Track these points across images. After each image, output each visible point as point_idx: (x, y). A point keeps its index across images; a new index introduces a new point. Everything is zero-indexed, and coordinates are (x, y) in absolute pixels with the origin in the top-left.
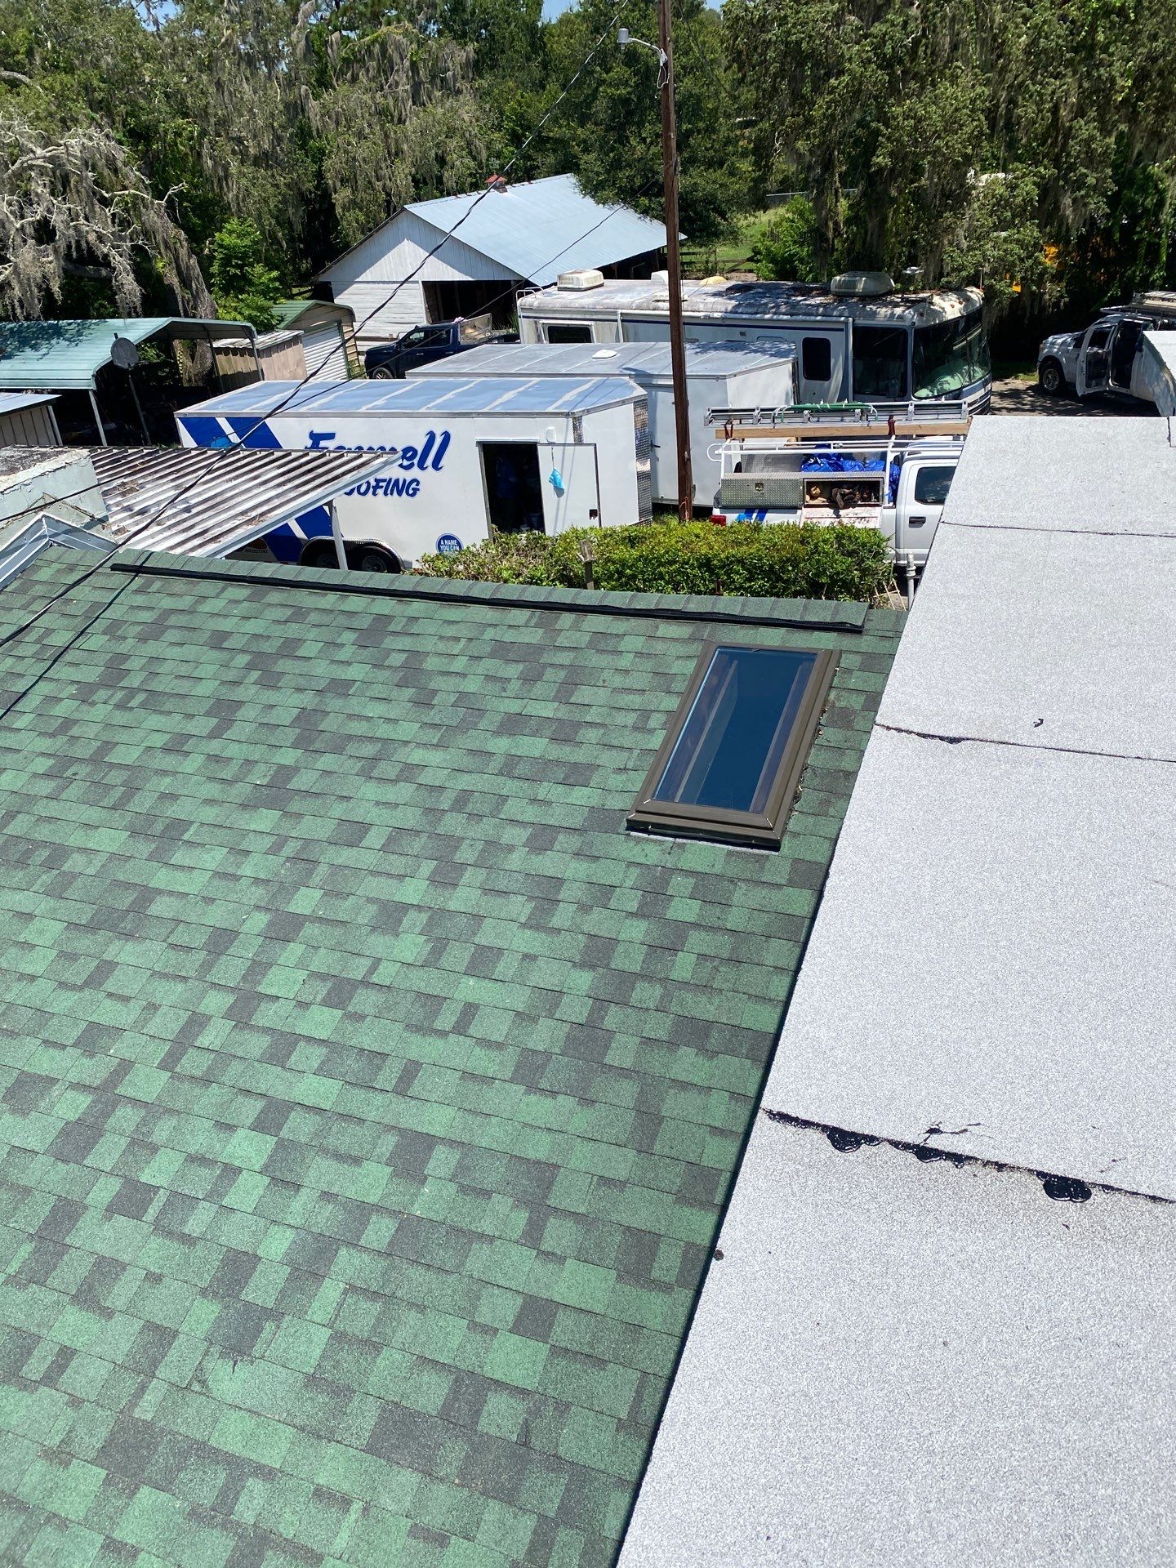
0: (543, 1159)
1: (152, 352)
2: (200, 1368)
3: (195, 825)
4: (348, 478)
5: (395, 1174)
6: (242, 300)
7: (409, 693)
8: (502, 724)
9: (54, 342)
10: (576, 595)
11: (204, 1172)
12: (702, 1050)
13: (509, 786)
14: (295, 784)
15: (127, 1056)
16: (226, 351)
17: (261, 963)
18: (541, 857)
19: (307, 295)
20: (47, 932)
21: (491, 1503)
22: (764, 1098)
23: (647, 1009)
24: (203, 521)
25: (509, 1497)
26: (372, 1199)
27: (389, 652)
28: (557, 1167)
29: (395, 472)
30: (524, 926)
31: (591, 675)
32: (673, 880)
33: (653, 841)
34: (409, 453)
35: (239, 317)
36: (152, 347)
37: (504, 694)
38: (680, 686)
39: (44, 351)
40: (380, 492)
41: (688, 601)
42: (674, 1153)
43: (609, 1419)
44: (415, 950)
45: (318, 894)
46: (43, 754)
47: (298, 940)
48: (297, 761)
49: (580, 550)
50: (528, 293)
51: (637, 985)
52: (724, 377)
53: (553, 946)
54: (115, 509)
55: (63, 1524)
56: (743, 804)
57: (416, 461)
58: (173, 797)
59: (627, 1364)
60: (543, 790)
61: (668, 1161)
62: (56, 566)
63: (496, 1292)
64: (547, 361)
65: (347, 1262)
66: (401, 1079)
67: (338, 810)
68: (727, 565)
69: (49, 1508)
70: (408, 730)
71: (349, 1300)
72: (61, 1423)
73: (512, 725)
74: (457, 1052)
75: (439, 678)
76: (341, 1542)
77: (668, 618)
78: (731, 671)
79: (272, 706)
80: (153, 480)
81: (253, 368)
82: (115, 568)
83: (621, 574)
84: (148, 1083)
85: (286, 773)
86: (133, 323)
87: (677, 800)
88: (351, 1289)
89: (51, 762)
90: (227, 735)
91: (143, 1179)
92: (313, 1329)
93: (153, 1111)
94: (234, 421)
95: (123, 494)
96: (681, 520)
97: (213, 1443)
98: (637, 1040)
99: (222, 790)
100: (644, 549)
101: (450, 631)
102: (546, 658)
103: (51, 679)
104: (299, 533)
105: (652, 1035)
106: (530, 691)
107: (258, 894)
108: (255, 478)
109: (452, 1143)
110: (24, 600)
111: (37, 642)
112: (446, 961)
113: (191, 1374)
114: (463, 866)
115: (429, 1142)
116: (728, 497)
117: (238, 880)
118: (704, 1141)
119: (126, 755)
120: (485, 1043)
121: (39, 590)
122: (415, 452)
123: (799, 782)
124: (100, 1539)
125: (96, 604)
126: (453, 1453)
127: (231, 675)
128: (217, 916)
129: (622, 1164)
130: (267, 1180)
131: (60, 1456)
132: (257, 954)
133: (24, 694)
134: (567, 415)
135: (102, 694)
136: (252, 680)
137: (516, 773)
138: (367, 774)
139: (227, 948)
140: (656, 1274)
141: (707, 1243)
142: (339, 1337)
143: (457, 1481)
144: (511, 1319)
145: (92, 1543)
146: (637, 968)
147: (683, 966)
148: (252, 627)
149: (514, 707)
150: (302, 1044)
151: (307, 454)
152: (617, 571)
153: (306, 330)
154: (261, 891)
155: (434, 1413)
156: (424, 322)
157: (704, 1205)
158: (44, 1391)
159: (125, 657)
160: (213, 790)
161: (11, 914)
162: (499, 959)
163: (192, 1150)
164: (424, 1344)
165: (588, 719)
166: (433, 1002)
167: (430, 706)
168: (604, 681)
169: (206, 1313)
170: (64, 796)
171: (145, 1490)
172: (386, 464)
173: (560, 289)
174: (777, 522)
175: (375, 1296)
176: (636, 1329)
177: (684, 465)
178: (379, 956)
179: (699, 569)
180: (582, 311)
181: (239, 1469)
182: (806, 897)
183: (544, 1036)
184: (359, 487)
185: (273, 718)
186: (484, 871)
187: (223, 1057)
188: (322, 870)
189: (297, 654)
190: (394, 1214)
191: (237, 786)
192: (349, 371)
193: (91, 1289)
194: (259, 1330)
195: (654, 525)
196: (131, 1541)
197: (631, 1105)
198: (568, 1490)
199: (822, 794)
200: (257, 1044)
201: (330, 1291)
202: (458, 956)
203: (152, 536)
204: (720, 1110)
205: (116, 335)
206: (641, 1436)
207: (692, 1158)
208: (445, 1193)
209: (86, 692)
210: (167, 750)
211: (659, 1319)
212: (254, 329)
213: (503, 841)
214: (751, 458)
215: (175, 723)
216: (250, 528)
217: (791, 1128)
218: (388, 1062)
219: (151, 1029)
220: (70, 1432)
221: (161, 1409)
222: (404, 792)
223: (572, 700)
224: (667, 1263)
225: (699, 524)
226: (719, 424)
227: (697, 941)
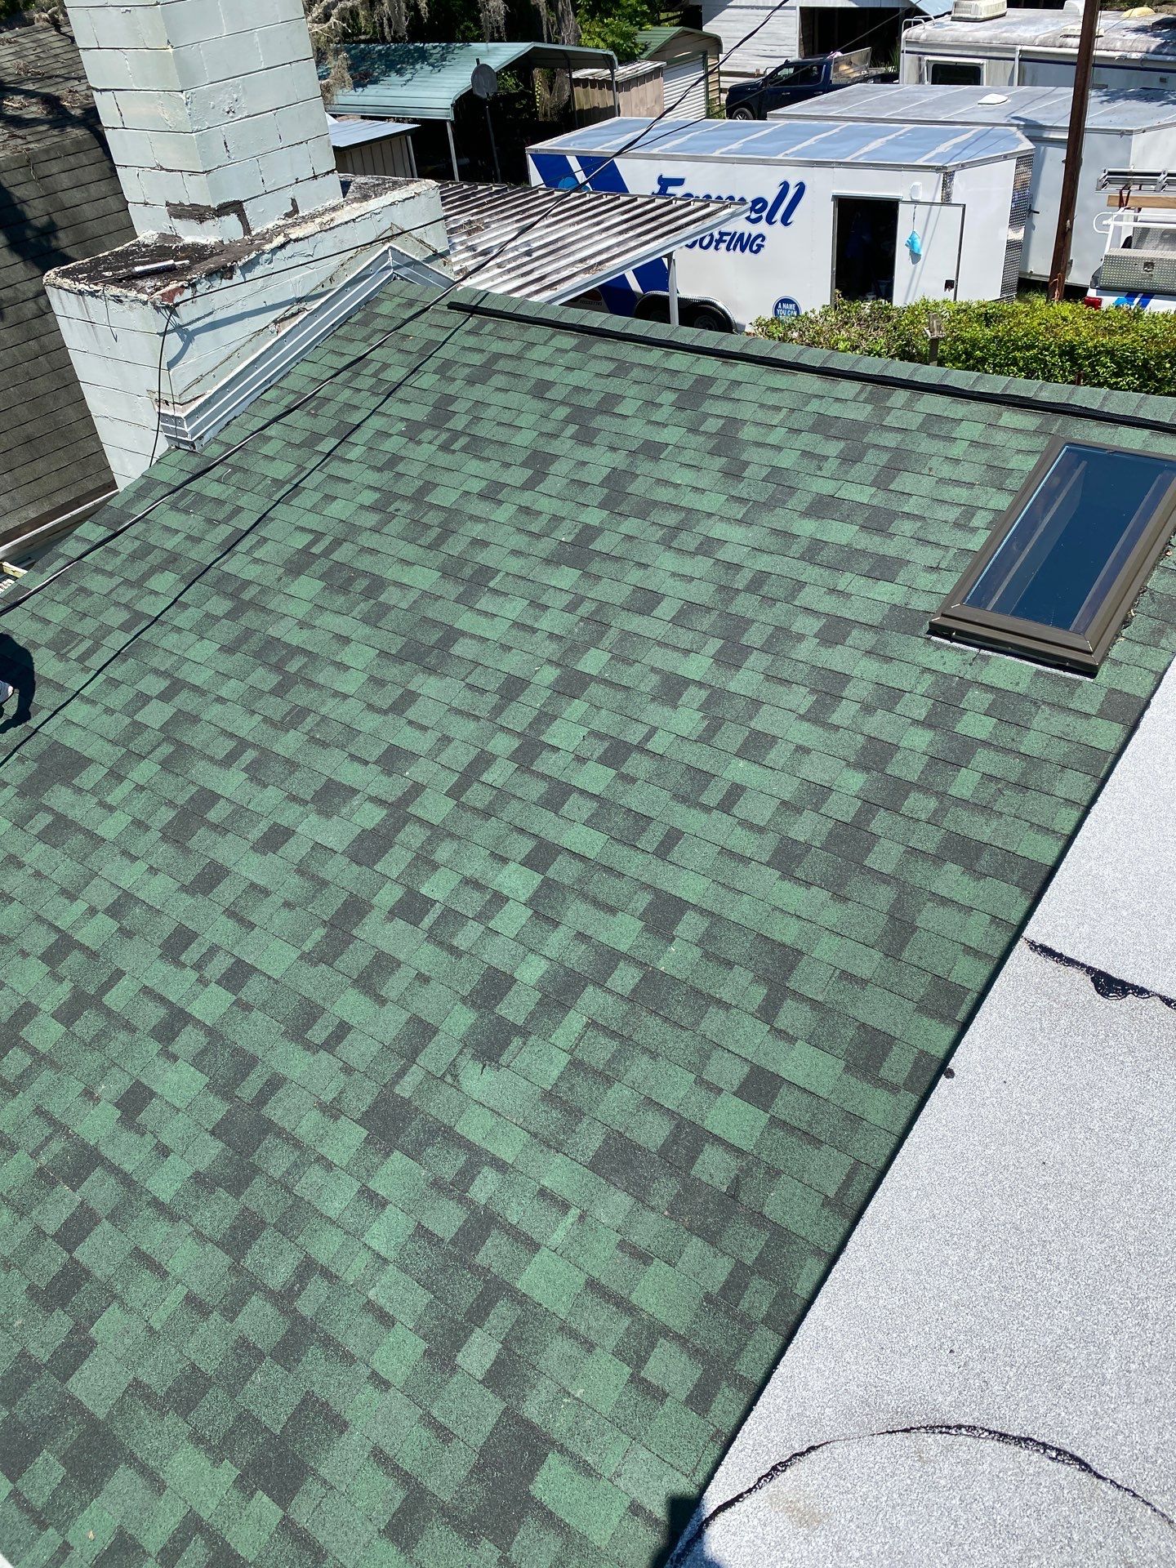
0: (788, 943)
1: (511, 82)
2: (453, 1064)
3: (501, 574)
4: (691, 229)
5: (646, 929)
6: (607, 25)
7: (720, 462)
8: (811, 506)
9: (418, 66)
10: (916, 370)
11: (476, 895)
12: (970, 869)
13: (810, 573)
14: (597, 545)
15: (420, 780)
16: (584, 82)
17: (546, 714)
18: (830, 650)
19: (675, 21)
20: (359, 657)
21: (695, 1239)
22: (1028, 928)
23: (918, 820)
24: (542, 266)
25: (711, 1238)
26: (623, 947)
27: (706, 416)
28: (801, 953)
29: (741, 226)
30: (802, 717)
31: (917, 461)
32: (970, 694)
33: (954, 649)
34: (759, 204)
35: (602, 44)
36: (512, 75)
37: (818, 473)
38: (1014, 483)
39: (408, 76)
40: (723, 246)
41: (1041, 388)
42: (923, 964)
43: (816, 1194)
44: (691, 725)
45: (607, 656)
46: (370, 487)
47: (583, 698)
48: (601, 522)
49: (928, 324)
50: (916, 23)
51: (912, 795)
52: (1131, 133)
53: (828, 742)
54: (459, 248)
55: (329, 1166)
56: (1064, 622)
57: (764, 214)
58: (485, 544)
59: (842, 1149)
60: (845, 581)
61: (915, 969)
62: (397, 300)
63: (726, 1055)
64: (924, 105)
65: (592, 1000)
66: (662, 843)
67: (635, 576)
68: (1094, 355)
69: (319, 1150)
70: (712, 502)
71: (589, 1033)
72: (333, 1085)
73: (822, 507)
74: (721, 828)
75: (754, 449)
76: (558, 1237)
77: (1015, 405)
78: (1078, 472)
79: (584, 463)
80: (498, 220)
81: (610, 103)
82: (452, 306)
83: (969, 355)
84: (435, 807)
85: (589, 533)
86: (496, 48)
87: (990, 608)
88: (592, 1024)
89: (377, 495)
90: (541, 487)
91: (423, 891)
92: (555, 1051)
93: (438, 833)
94: (585, 161)
95: (469, 233)
96: (1049, 299)
97: (458, 1129)
98: (902, 848)
99: (530, 545)
100: (1001, 328)
101: (772, 399)
102: (871, 437)
103: (384, 414)
104: (635, 286)
105: (919, 846)
106: (847, 472)
107: (551, 649)
108: (598, 224)
109: (702, 912)
110: (365, 332)
111: (375, 375)
112: (718, 741)
113: (445, 1067)
114: (748, 649)
115: (680, 906)
116: (1111, 277)
117: (534, 633)
118: (955, 958)
119: (444, 497)
120: (746, 824)
121: (379, 323)
122: (765, 203)
123: (1132, 605)
124: (357, 1186)
125: (430, 343)
126: (665, 1189)
127: (549, 427)
128: (512, 664)
129: (868, 963)
130: (530, 912)
131: (332, 1110)
132: (543, 705)
133: (358, 426)
134: (938, 169)
135: (428, 434)
136: (569, 434)
137: (819, 558)
138: (667, 543)
139: (518, 696)
140: (884, 1073)
141: (941, 1054)
142: (576, 1065)
143: (666, 1213)
144: (736, 1083)
145: (351, 1187)
146: (913, 777)
147: (965, 783)
148: (575, 378)
149: (826, 487)
150: (575, 795)
151: (653, 201)
152: (966, 352)
153: (670, 61)
154: (554, 646)
155: (653, 1150)
156: (795, 56)
157: (945, 1018)
158: (323, 1054)
159: (452, 399)
160: (519, 541)
161: (331, 635)
162: (771, 747)
163: (468, 873)
164: (651, 1089)
165: (906, 509)
166: (702, 778)
167: (738, 477)
168: (930, 469)
169: (462, 1019)
170: (385, 530)
171: (397, 1154)
172: (733, 215)
173: (953, 19)
174: (1163, 310)
175: (613, 1035)
176: (854, 1120)
177: (1064, 235)
178: (656, 724)
179: (1060, 357)
180: (976, 46)
181: (477, 1158)
182: (1117, 731)
183: (805, 828)
184: (702, 239)
185: (583, 475)
186: (770, 657)
187: (503, 795)
188: (612, 635)
189: (616, 411)
190: (641, 965)
191: (543, 540)
192: (708, 110)
193: (370, 976)
194: (506, 1043)
195: (1016, 303)
196: (382, 1192)
197: (885, 910)
198: (767, 1245)
199: (1158, 622)
200: (538, 789)
201: (575, 1022)
202: (732, 737)
203: (492, 279)
204: (977, 931)
205: (478, 60)
206: (845, 1216)
207: (939, 971)
208: (690, 955)
209: (413, 431)
210: (482, 496)
211: (881, 1116)
212: (615, 58)
213: (794, 629)
214: (1146, 231)
215: (491, 470)
216: (587, 277)
217: (1051, 963)
218: (652, 827)
219: (444, 758)
220: (341, 1093)
221: (418, 1090)
222: (700, 566)
223: (891, 487)
224: (897, 1065)
225: (1069, 306)
226: (1114, 190)
227: (984, 760)
